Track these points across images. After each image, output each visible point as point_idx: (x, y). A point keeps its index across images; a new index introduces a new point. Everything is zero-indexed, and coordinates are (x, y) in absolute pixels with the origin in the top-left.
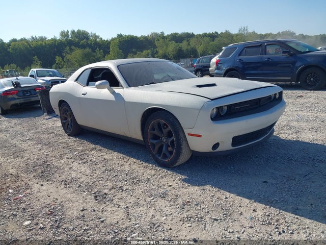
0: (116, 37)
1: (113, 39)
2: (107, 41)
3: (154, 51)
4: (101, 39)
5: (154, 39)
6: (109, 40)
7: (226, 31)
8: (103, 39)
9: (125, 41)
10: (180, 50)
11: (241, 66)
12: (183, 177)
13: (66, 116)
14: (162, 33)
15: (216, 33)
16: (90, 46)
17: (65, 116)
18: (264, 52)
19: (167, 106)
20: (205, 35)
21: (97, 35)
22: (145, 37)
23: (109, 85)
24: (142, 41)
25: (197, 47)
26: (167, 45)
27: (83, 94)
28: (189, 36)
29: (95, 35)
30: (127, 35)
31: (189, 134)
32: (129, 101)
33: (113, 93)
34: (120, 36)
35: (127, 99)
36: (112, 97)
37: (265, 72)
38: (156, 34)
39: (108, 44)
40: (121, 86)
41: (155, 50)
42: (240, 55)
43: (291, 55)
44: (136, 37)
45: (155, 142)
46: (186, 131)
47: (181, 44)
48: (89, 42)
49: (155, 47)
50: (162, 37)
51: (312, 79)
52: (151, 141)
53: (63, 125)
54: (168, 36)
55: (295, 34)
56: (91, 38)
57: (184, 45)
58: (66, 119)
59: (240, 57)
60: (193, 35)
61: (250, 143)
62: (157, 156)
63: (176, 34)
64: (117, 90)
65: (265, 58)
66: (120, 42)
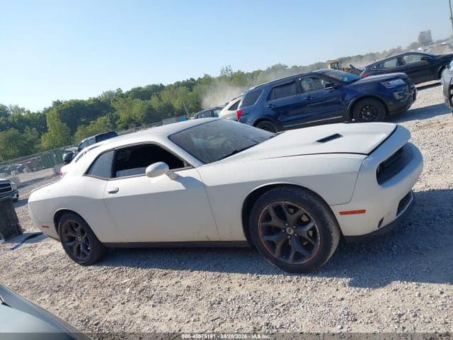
0: (51, 106)
1: (48, 110)
2: (39, 114)
3: (112, 117)
4: (29, 112)
5: (109, 101)
6: (41, 112)
7: (206, 75)
8: (31, 112)
9: (67, 109)
10: (150, 109)
11: (273, 113)
12: (348, 280)
13: (73, 235)
14: (119, 91)
15: (192, 80)
16: (12, 125)
17: (70, 234)
18: (300, 90)
19: (294, 178)
20: (178, 84)
21: (20, 107)
22: (95, 100)
23: (168, 168)
24: (92, 106)
25: (172, 102)
26: (131, 105)
27: (110, 192)
28: (157, 90)
29: (16, 107)
30: (68, 100)
31: (342, 213)
32: (214, 184)
33: (178, 178)
34: (57, 104)
35: (208, 183)
36: (178, 186)
37: (305, 115)
38: (110, 94)
39: (41, 117)
40: (189, 165)
41: (114, 114)
42: (269, 99)
43: (336, 88)
44: (82, 101)
45: (273, 238)
46: (336, 210)
47: (149, 101)
48: (10, 119)
49: (113, 110)
50: (120, 95)
51: (368, 114)
52: (266, 238)
53: (69, 250)
54: (129, 93)
55: (287, 67)
56: (12, 113)
57: (154, 102)
58: (72, 239)
59: (270, 102)
60: (162, 88)
61: (407, 207)
62: (282, 260)
63: (139, 88)
64: (183, 173)
65: (304, 96)
66: (59, 112)
